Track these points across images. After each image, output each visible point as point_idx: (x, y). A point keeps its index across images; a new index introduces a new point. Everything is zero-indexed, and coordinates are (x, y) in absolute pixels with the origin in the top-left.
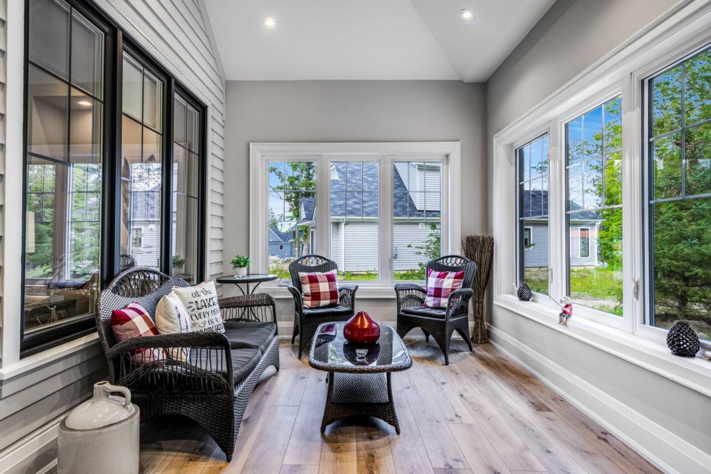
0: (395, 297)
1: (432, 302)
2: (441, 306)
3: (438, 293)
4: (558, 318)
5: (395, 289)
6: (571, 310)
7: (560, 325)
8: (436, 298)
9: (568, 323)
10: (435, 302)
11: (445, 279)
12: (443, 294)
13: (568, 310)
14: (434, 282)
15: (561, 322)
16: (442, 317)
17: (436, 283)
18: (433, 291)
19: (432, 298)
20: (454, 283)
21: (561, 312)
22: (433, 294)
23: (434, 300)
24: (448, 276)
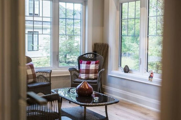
0: (70, 75)
1: (85, 76)
2: (90, 78)
3: (87, 71)
4: (148, 78)
5: (69, 71)
6: (153, 75)
7: (149, 81)
8: (86, 74)
9: (153, 80)
10: (86, 76)
11: (91, 65)
12: (90, 72)
13: (152, 75)
14: (85, 66)
15: (149, 80)
16: (96, 83)
17: (86, 67)
18: (85, 71)
19: (85, 74)
20: (95, 66)
21: (149, 76)
22: (85, 72)
23: (85, 75)
24: (91, 63)
